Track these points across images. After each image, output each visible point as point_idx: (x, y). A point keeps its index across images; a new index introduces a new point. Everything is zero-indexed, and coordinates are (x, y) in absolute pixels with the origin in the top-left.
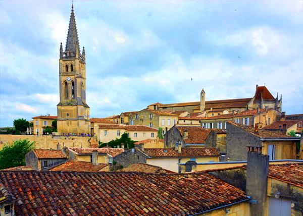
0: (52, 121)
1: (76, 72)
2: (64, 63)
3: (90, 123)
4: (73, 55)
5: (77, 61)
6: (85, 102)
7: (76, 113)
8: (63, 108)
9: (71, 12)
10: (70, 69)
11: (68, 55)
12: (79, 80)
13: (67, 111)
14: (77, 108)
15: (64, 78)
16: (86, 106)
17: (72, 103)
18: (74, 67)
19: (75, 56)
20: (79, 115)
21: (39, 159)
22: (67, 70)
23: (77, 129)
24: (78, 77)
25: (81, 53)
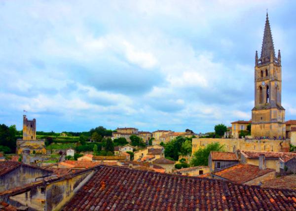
0: (247, 125)
1: (271, 77)
2: (259, 70)
3: (285, 126)
4: (268, 60)
5: (272, 65)
6: (280, 104)
7: (269, 117)
8: (257, 112)
9: (266, 20)
10: (264, 75)
11: (263, 61)
12: (273, 84)
13: (261, 114)
14: (271, 111)
15: (259, 84)
16: (281, 109)
17: (266, 107)
18: (268, 72)
19: (270, 61)
20: (273, 117)
21: (213, 160)
22: (262, 76)
23: (269, 132)
24: (272, 81)
25: (277, 56)
